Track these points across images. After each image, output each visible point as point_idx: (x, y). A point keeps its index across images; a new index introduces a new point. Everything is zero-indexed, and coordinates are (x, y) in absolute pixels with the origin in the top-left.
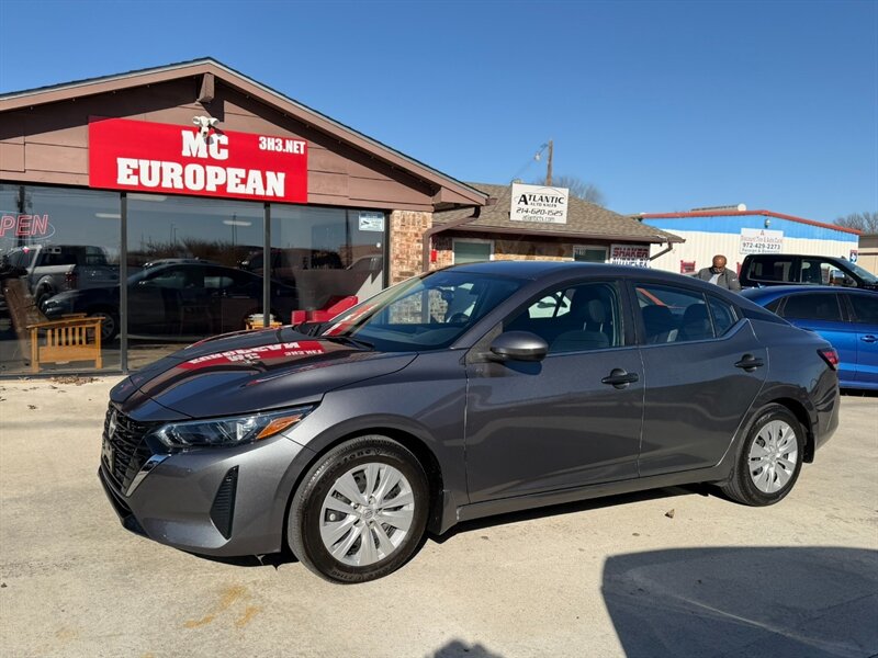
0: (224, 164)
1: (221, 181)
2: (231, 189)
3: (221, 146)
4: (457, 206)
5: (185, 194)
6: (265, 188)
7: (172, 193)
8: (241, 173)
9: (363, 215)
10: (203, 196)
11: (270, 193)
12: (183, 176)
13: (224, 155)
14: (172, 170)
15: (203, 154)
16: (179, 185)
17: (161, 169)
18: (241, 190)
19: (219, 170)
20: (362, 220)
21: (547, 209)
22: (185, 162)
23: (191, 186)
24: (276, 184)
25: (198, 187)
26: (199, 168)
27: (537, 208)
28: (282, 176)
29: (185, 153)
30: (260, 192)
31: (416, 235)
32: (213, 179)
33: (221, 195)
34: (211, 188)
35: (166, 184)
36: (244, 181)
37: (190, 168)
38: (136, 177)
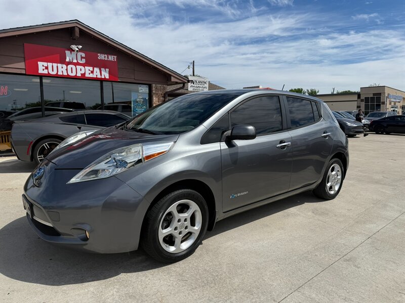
0: (84, 65)
1: (83, 72)
2: (87, 75)
3: (82, 58)
4: (177, 83)
5: (68, 77)
6: (101, 75)
7: (62, 77)
8: (91, 69)
9: (140, 86)
10: (75, 78)
11: (103, 77)
12: (67, 70)
13: (84, 61)
14: (62, 68)
15: (75, 61)
16: (65, 74)
17: (57, 67)
18: (91, 76)
19: (82, 67)
20: (140, 88)
21: (201, 86)
22: (68, 64)
23: (70, 74)
24: (105, 74)
25: (74, 74)
26: (73, 67)
27: (198, 85)
28: (107, 70)
29: (67, 60)
30: (99, 76)
31: (162, 94)
32: (80, 71)
33: (83, 78)
34: (79, 75)
35: (60, 73)
36: (92, 72)
37: (70, 66)
38: (47, 70)
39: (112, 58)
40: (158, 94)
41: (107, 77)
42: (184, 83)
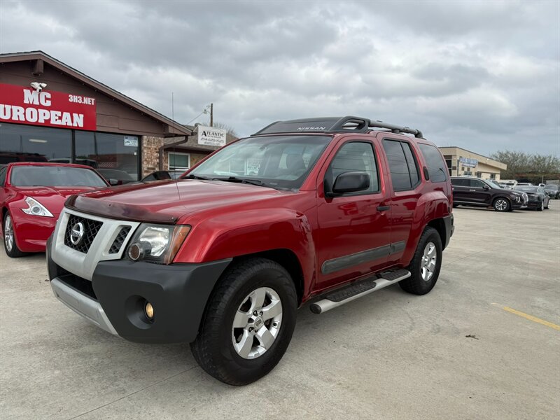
0: (49, 109)
1: (47, 117)
2: (53, 122)
3: (46, 99)
4: (176, 135)
5: (26, 124)
6: (73, 122)
7: (18, 123)
8: (59, 114)
9: (127, 138)
10: (37, 125)
11: (75, 125)
12: (25, 114)
13: (49, 103)
14: (18, 111)
15: (36, 103)
16: (22, 119)
17: (11, 110)
18: (59, 122)
19: (46, 112)
20: (126, 140)
21: (216, 139)
22: (26, 106)
23: (29, 119)
24: (79, 120)
25: (34, 120)
26: (34, 110)
27: (211, 138)
28: (82, 116)
29: (26, 101)
30: (70, 124)
31: (156, 149)
32: (43, 116)
33: (47, 125)
34: (41, 121)
35: (15, 118)
36: (60, 118)
37: (29, 110)
39: (88, 101)
40: (150, 148)
41: (81, 125)
42: (187, 136)
